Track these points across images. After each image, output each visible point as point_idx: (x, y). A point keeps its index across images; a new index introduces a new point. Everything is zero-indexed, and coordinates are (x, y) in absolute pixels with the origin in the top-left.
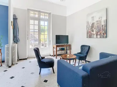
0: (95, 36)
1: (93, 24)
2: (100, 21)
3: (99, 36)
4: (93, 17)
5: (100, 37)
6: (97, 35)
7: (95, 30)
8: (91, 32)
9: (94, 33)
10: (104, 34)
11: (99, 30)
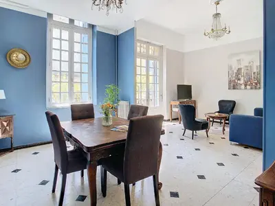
0: (243, 87)
1: (239, 70)
2: (251, 67)
3: (248, 87)
4: (239, 61)
5: (251, 88)
6: (246, 85)
7: (242, 78)
8: (236, 81)
9: (242, 82)
10: (256, 84)
11: (250, 79)
